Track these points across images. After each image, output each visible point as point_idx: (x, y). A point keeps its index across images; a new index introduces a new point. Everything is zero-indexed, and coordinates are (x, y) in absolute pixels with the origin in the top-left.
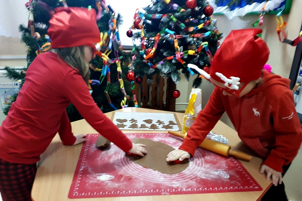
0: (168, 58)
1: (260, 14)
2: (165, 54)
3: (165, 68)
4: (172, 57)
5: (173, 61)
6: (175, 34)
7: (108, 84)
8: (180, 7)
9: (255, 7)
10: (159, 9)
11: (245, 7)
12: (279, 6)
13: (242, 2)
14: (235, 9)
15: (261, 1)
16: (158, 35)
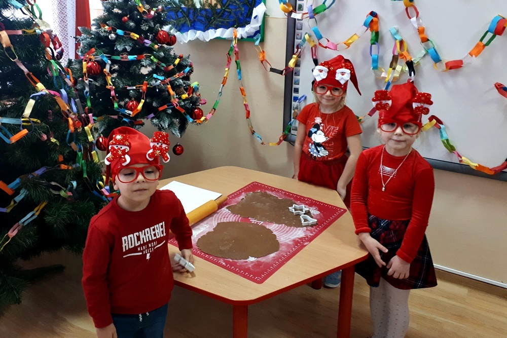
0: (161, 109)
1: (233, 40)
2: (154, 104)
4: (166, 106)
5: (170, 111)
6: (165, 79)
8: (153, 44)
9: (223, 33)
10: (128, 48)
11: (207, 31)
12: (253, 35)
13: (196, 24)
14: (188, 31)
15: (227, 27)
16: (145, 83)
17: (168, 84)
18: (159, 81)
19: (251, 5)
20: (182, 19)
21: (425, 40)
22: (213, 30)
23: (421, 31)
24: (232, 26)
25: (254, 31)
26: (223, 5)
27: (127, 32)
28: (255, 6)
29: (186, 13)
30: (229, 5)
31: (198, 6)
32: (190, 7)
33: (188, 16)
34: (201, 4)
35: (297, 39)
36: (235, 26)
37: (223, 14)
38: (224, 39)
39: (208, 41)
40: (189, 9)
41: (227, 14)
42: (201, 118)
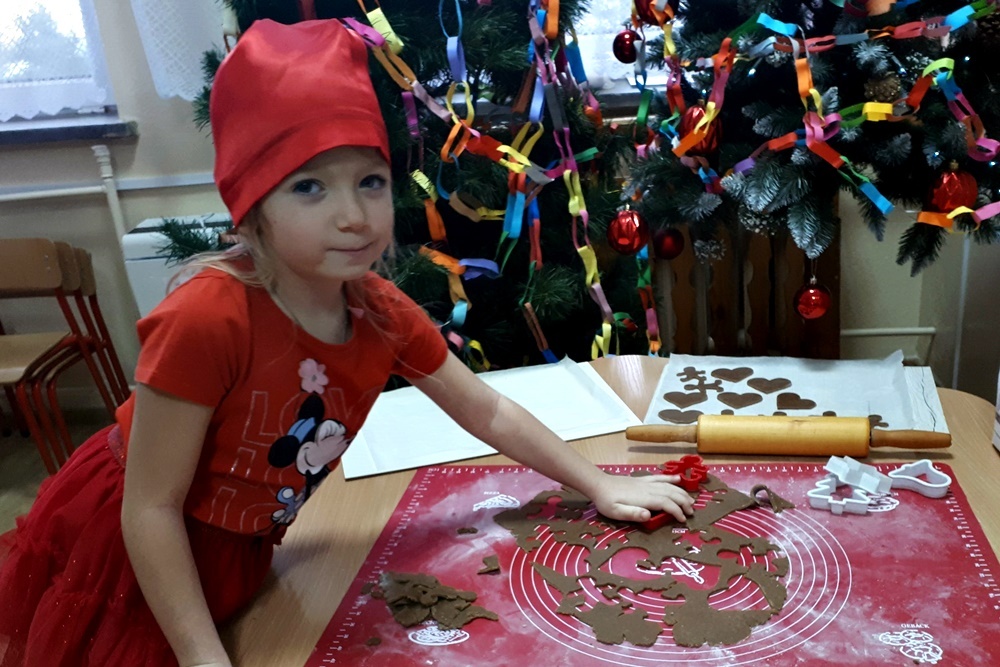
0: (775, 145)
2: (758, 128)
3: (760, 188)
4: (792, 137)
5: (796, 157)
6: (797, 36)
7: (531, 273)
16: (725, 46)
17: (802, 55)
18: (772, 39)
42: (950, 211)
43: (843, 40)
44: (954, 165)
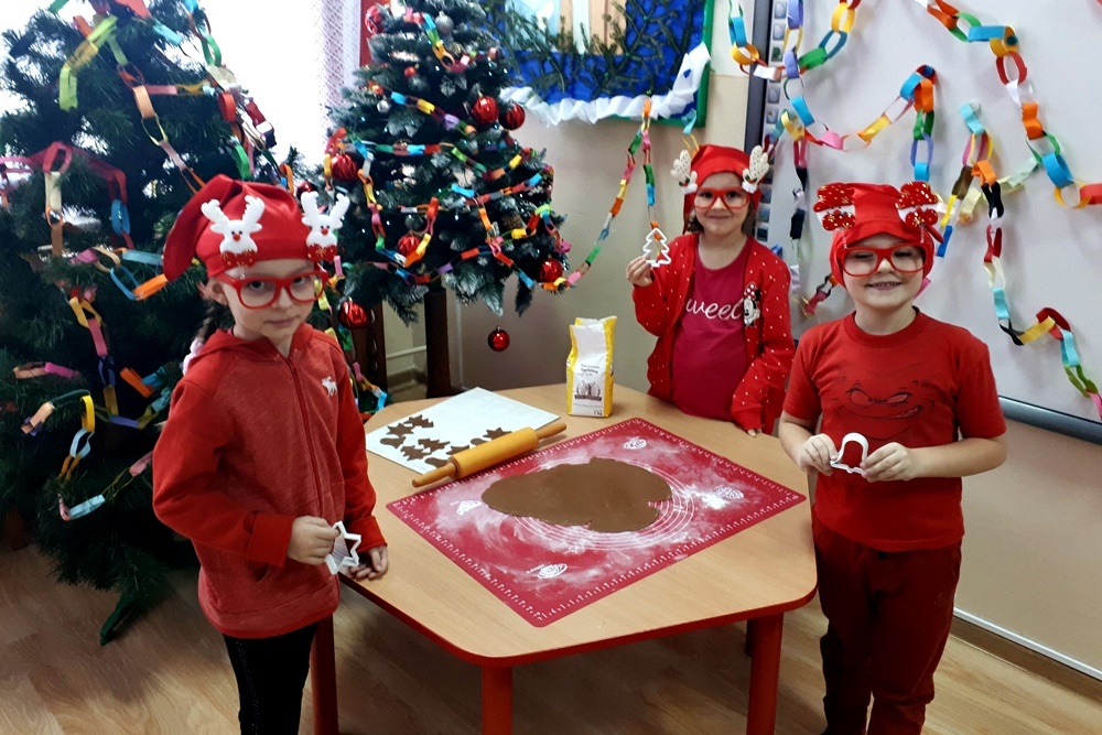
0: (466, 255)
1: (641, 123)
2: (454, 245)
3: (468, 281)
4: (476, 251)
5: (483, 262)
6: (476, 196)
8: (463, 124)
9: (622, 107)
10: (411, 131)
11: (592, 103)
12: (681, 111)
13: (576, 86)
14: (560, 101)
15: (632, 92)
16: (434, 203)
17: (481, 207)
18: (463, 199)
19: (680, 47)
20: (551, 76)
21: (1037, 134)
22: (606, 99)
23: (1030, 113)
24: (643, 92)
25: (683, 103)
26: (627, 48)
27: (412, 98)
28: (688, 50)
29: (559, 65)
30: (639, 47)
31: (582, 50)
32: (567, 51)
33: (562, 71)
34: (587, 46)
35: (768, 122)
36: (649, 92)
37: (627, 67)
38: (626, 120)
39: (594, 121)
40: (564, 56)
41: (633, 66)
42: (554, 281)
43: (494, 196)
44: (550, 256)
